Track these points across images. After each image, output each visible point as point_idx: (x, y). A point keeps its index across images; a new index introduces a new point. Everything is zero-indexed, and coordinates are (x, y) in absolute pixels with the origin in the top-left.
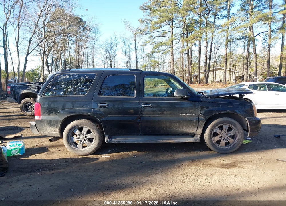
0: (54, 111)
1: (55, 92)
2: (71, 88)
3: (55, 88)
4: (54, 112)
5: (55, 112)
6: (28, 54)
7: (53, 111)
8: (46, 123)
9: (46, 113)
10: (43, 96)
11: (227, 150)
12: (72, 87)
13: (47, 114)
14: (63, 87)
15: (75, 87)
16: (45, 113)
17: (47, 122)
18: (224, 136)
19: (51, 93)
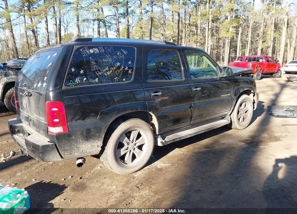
0: (92, 112)
1: (85, 79)
2: (109, 70)
3: (82, 72)
4: (92, 114)
5: (94, 114)
7: (89, 112)
8: (79, 136)
9: (77, 117)
10: (64, 88)
12: (109, 68)
13: (79, 119)
14: (95, 68)
15: (114, 68)
16: (75, 119)
17: (82, 134)
18: (243, 112)
19: (77, 80)
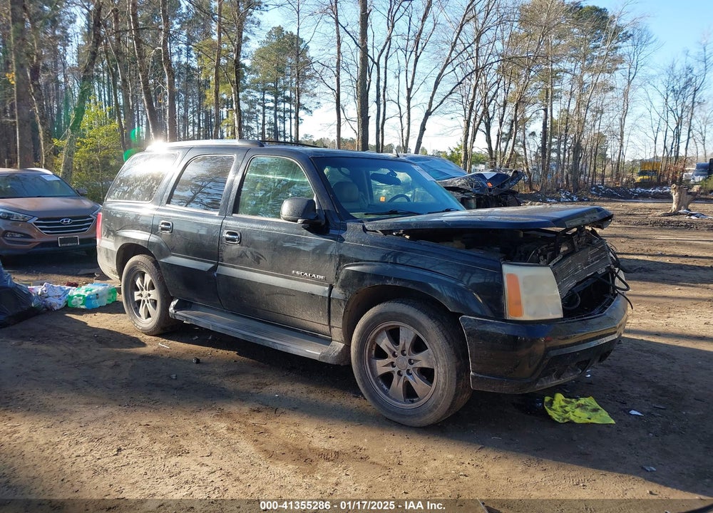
6: (428, 114)
11: (403, 413)
18: (402, 362)
